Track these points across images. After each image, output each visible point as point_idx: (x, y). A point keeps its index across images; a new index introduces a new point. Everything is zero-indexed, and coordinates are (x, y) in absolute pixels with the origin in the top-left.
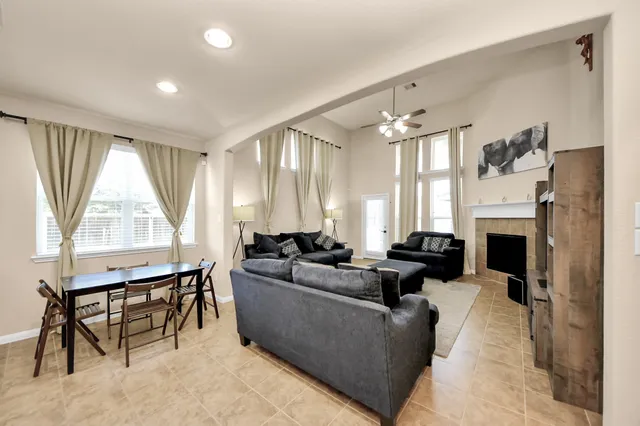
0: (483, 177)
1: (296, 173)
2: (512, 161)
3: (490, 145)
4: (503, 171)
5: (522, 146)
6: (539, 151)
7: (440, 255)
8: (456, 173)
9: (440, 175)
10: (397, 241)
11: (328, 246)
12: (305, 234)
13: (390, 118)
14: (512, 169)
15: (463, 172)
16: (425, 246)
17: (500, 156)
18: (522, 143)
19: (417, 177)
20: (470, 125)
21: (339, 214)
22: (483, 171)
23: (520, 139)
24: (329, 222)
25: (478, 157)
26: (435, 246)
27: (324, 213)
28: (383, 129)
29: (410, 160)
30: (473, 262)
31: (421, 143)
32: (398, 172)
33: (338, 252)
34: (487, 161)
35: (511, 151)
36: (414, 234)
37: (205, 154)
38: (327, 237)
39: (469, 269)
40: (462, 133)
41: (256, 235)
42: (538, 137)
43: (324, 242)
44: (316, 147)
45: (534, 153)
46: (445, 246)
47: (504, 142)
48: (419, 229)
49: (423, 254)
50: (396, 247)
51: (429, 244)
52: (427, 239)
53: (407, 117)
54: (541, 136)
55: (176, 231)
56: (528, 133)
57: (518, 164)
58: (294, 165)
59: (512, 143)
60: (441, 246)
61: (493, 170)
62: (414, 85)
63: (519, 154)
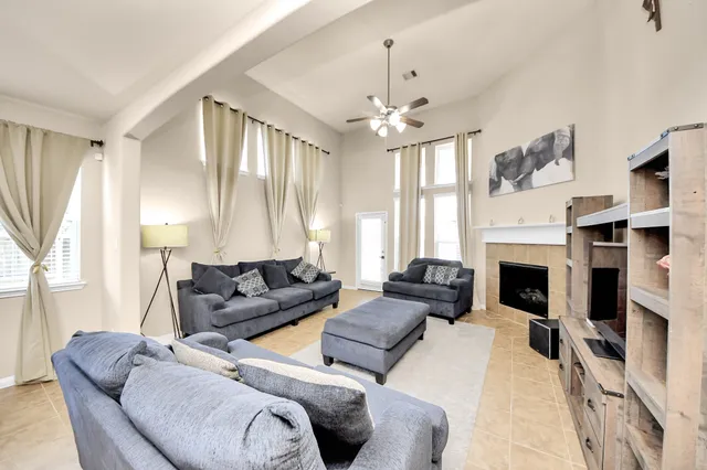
0: (495, 193)
1: (265, 181)
2: (530, 173)
3: (503, 154)
4: (519, 185)
5: (542, 155)
6: (563, 161)
7: (445, 289)
8: (464, 188)
9: (445, 190)
10: (396, 269)
11: (309, 277)
12: (278, 263)
13: (384, 110)
14: (530, 183)
15: (471, 187)
16: (428, 277)
17: (515, 168)
18: (542, 152)
19: (420, 192)
20: (479, 131)
21: (326, 236)
22: (494, 185)
23: (541, 147)
24: (313, 246)
25: (489, 168)
26: (439, 278)
27: (307, 235)
28: (374, 124)
29: (411, 171)
30: (484, 295)
31: (423, 150)
32: (397, 186)
33: (321, 285)
34: (500, 174)
35: (529, 162)
36: (416, 261)
37: (100, 144)
38: (309, 266)
39: (479, 304)
40: (470, 141)
41: (195, 266)
42: (562, 143)
43: (304, 272)
44: (295, 149)
45: (557, 164)
46: (452, 278)
47: (520, 150)
48: (422, 255)
49: (426, 287)
50: (395, 277)
51: (433, 275)
52: (430, 268)
53: (405, 109)
54: (567, 142)
55: (37, 265)
56: (550, 138)
57: (538, 177)
58: (262, 170)
59: (531, 152)
60: (446, 277)
61: (506, 185)
62: (414, 74)
63: (539, 165)
